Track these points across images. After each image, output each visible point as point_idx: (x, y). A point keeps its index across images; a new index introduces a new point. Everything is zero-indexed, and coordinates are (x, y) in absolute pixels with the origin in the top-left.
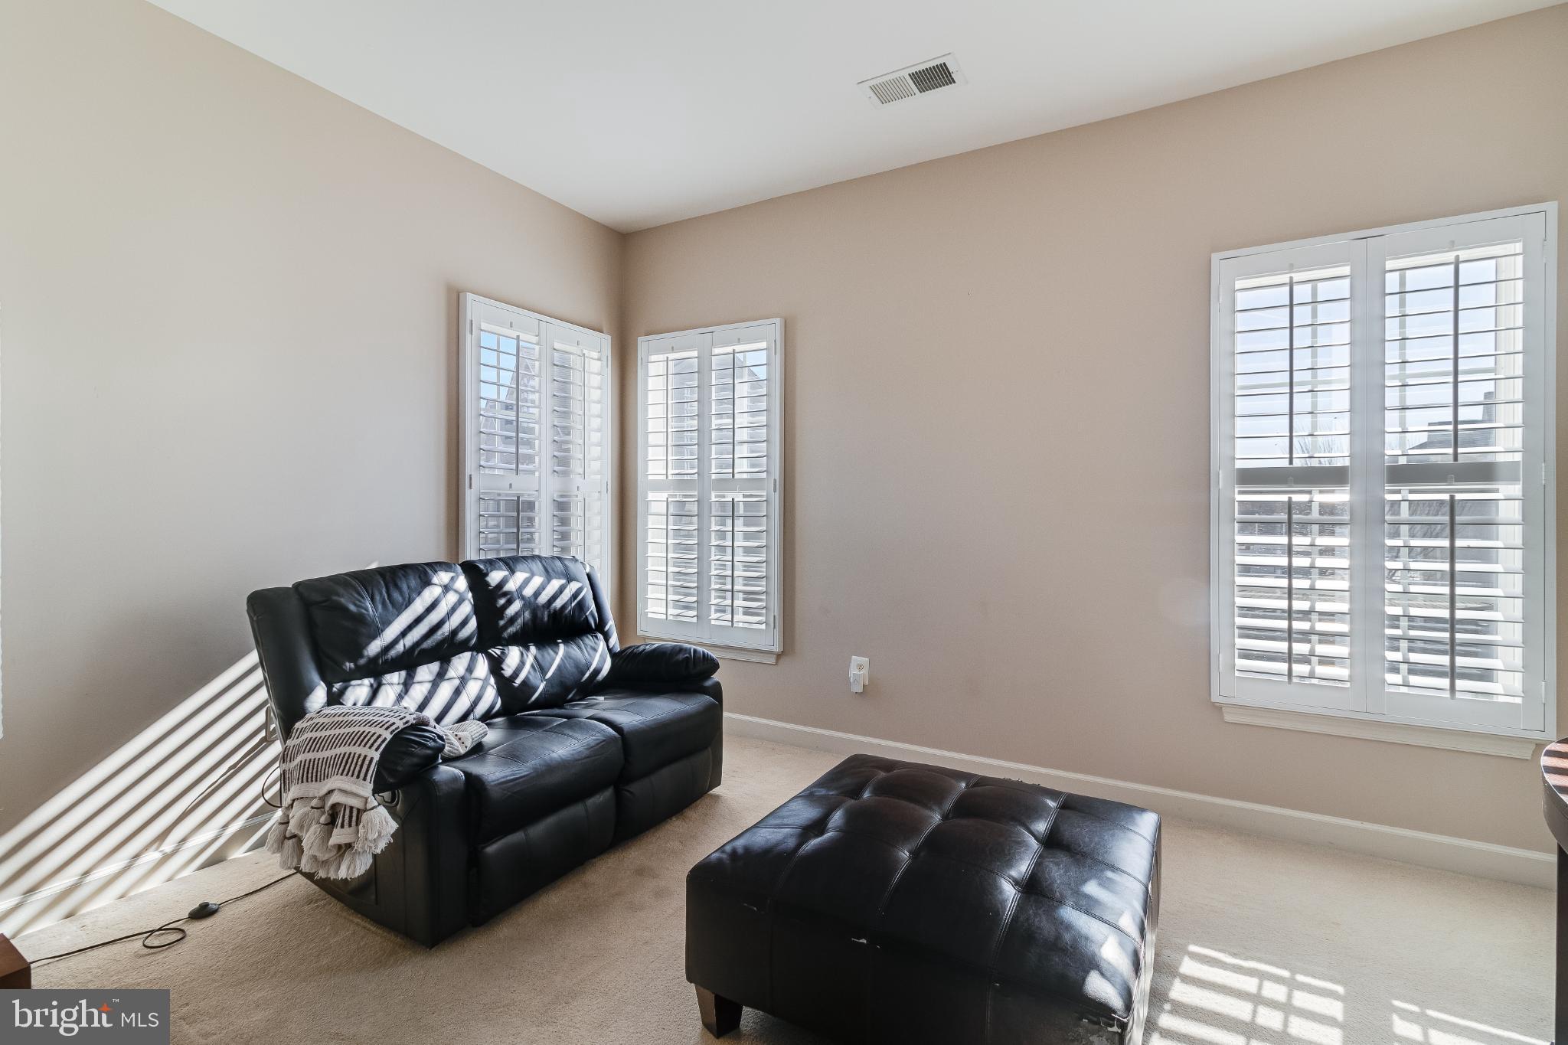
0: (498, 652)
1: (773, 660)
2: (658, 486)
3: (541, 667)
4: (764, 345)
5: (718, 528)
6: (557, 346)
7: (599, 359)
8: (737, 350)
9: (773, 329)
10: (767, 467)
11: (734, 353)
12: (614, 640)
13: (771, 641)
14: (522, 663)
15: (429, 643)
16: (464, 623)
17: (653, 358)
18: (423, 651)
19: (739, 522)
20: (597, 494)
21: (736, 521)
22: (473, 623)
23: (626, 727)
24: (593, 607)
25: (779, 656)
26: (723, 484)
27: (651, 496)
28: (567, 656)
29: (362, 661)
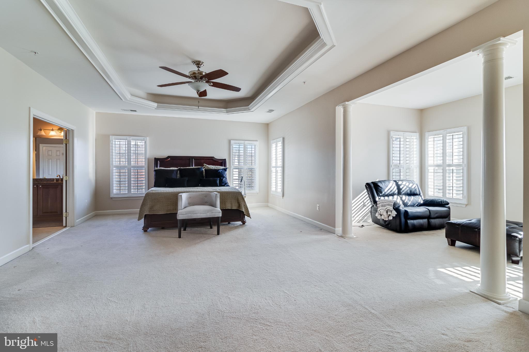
0: (401, 196)
1: (464, 206)
2: (431, 166)
3: (409, 200)
4: (462, 133)
5: (448, 175)
6: (407, 138)
7: (416, 139)
8: (454, 135)
9: (465, 129)
10: (463, 161)
11: (453, 135)
12: (423, 197)
13: (465, 202)
14: (406, 199)
15: (391, 193)
16: (396, 191)
17: (430, 137)
18: (390, 194)
19: (454, 174)
20: (415, 168)
21: (453, 174)
22: (397, 191)
23: (430, 209)
24: (418, 190)
25: (466, 205)
26: (449, 166)
27: (429, 168)
28: (413, 198)
29: (382, 194)
